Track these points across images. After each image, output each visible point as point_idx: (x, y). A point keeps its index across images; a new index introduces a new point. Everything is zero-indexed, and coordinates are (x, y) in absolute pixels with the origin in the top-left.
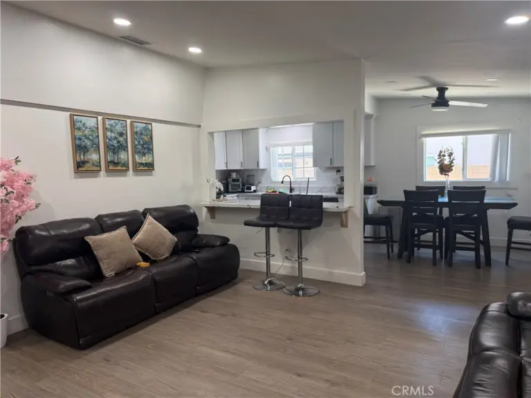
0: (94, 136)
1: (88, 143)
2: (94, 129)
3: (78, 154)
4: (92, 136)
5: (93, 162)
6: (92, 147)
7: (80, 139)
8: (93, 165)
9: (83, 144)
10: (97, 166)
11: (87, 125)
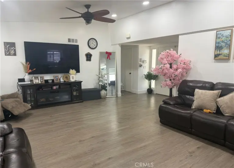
0: (228, 40)
1: (223, 44)
2: (229, 36)
3: (216, 51)
4: (227, 40)
5: (224, 54)
6: (226, 46)
7: (219, 43)
8: (224, 56)
9: (220, 45)
10: (227, 56)
11: (224, 35)
